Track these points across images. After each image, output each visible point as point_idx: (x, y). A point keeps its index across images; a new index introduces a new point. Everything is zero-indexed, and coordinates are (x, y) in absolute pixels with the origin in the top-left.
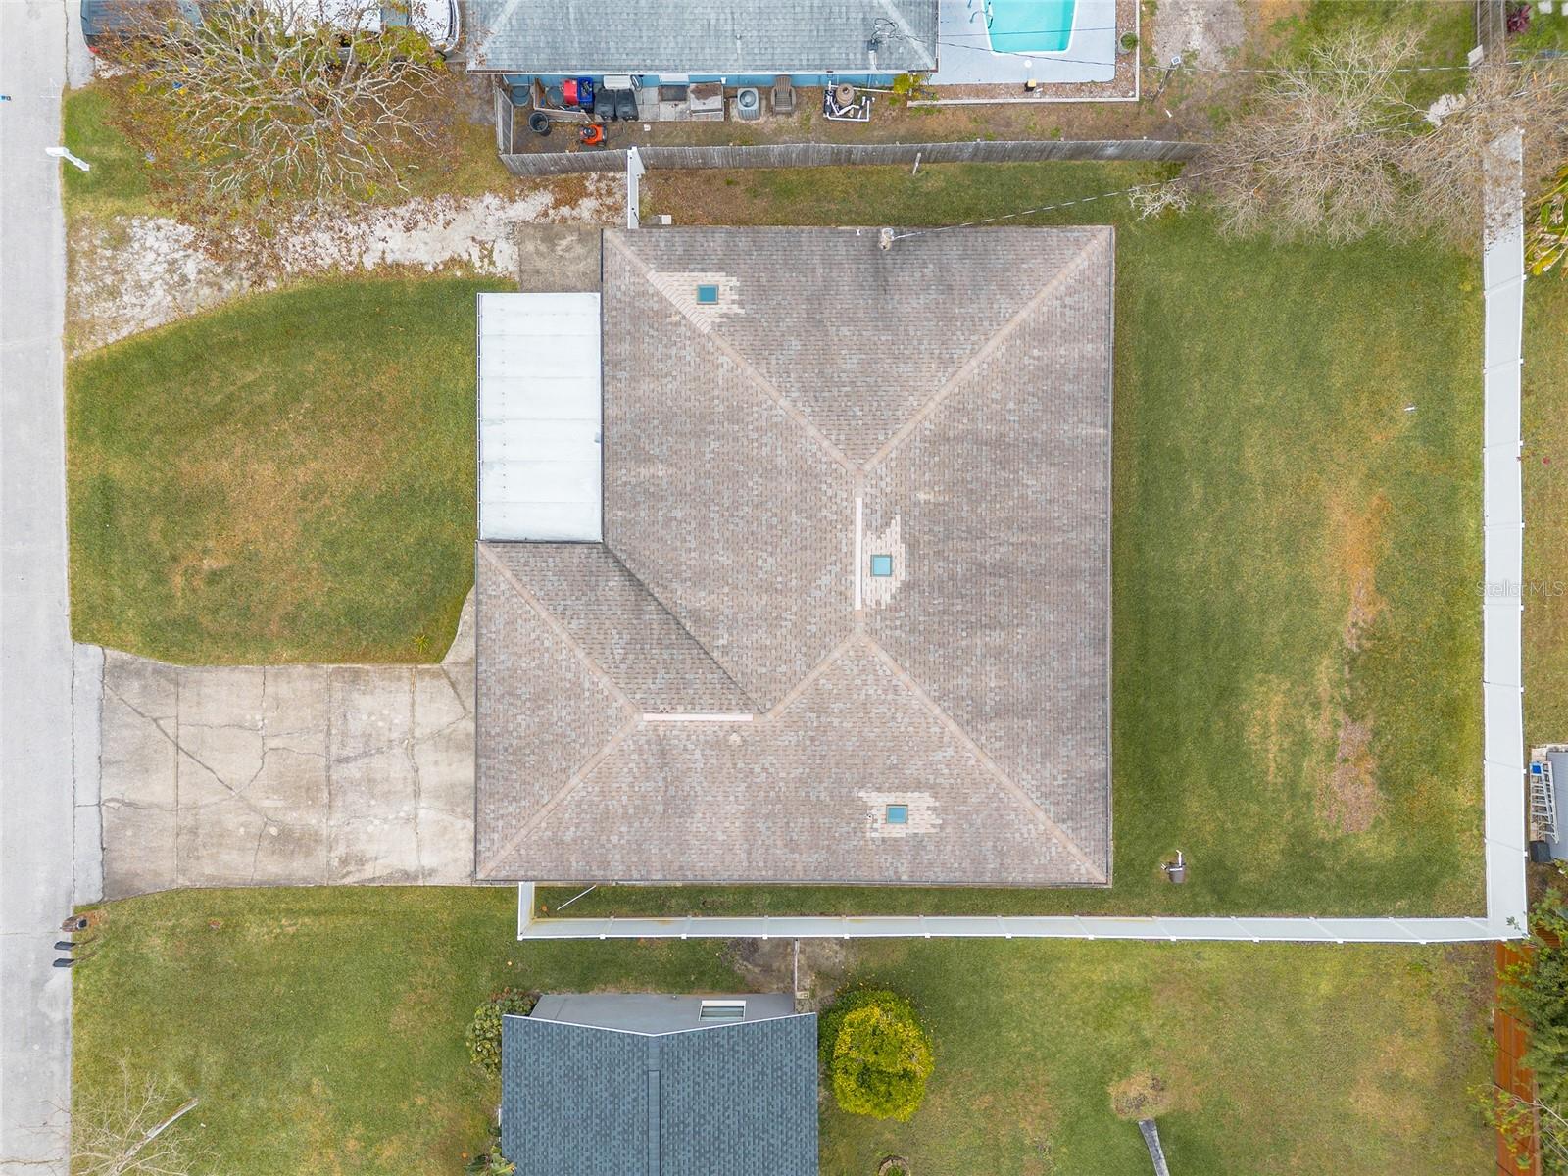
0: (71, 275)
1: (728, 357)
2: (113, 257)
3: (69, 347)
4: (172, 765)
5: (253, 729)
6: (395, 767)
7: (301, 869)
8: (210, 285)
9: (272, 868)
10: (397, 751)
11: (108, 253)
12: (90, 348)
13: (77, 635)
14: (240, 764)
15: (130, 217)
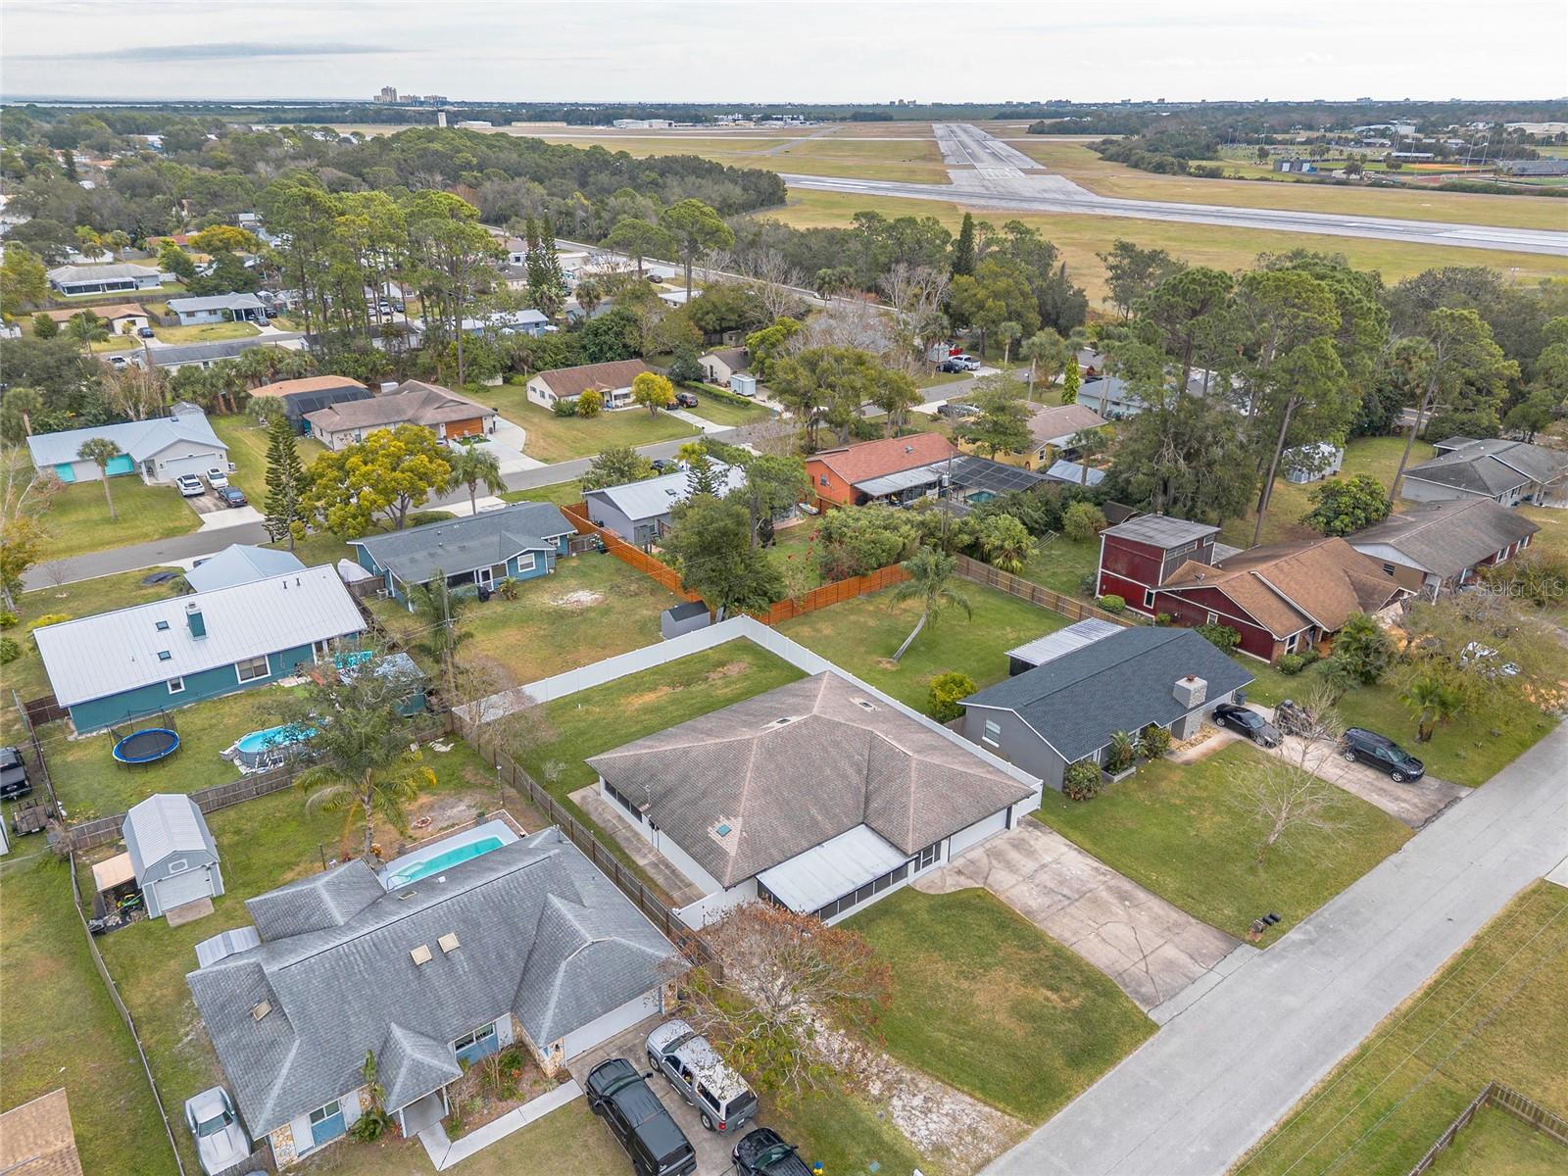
0: (987, 1161)
1: (744, 805)
2: (953, 1145)
3: (1026, 1132)
4: (1155, 954)
5: (1098, 935)
6: (1044, 878)
7: (1127, 885)
8: (916, 1086)
9: (1141, 895)
10: (1037, 881)
11: (954, 1150)
12: (1014, 1122)
13: (1152, 1028)
14: (1119, 930)
15: (922, 1154)
